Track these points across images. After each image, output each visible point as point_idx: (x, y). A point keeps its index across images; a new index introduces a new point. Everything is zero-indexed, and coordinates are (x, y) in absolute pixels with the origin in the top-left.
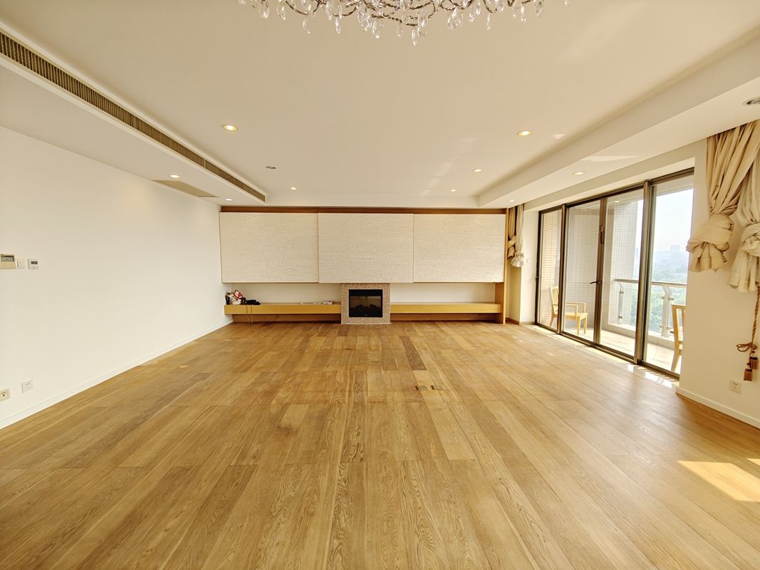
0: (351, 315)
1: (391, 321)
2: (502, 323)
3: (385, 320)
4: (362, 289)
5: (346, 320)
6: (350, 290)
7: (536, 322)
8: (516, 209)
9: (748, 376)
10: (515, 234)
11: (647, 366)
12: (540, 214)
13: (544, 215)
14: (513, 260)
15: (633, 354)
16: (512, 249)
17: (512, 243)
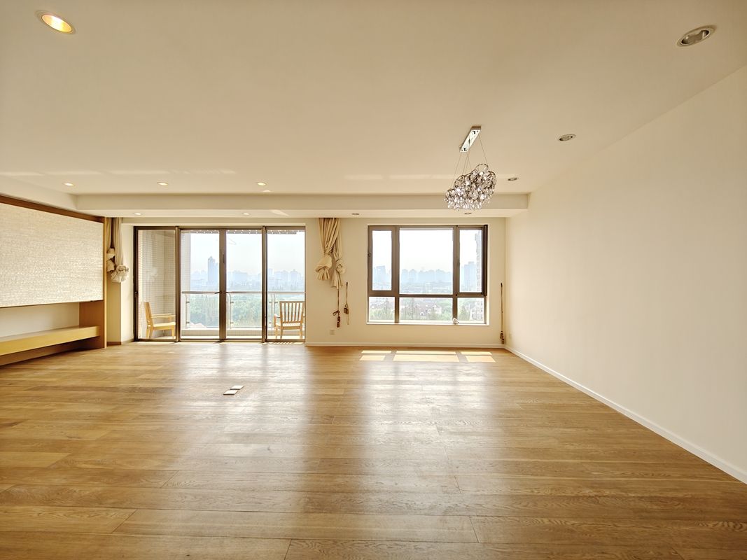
2: (103, 347)
7: (136, 339)
8: (113, 218)
9: (338, 326)
10: (112, 246)
11: (271, 341)
12: (136, 229)
13: (140, 232)
14: (114, 275)
15: (261, 337)
16: (111, 262)
17: (111, 256)
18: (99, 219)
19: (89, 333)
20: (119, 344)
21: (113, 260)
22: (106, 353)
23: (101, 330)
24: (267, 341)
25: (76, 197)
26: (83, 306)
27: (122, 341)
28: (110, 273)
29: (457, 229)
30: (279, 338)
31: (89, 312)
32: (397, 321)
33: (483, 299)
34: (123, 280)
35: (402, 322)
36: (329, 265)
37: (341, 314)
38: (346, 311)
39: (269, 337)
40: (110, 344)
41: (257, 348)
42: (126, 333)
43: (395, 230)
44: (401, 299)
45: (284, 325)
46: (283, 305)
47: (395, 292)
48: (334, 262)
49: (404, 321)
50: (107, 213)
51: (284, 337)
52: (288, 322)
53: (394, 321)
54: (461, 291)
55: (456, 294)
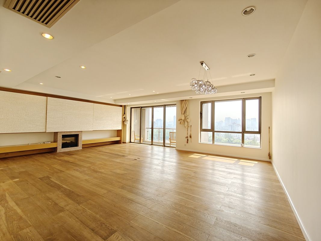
0: (62, 147)
1: (82, 148)
2: (121, 143)
3: (80, 147)
4: (69, 134)
5: (60, 150)
6: (62, 135)
7: (130, 142)
8: (125, 106)
9: (187, 143)
10: (125, 114)
11: (166, 146)
12: (131, 108)
13: (132, 109)
14: (125, 122)
15: (163, 145)
16: (124, 118)
17: (124, 116)
18: (121, 106)
19: (118, 139)
20: (125, 143)
21: (125, 118)
22: (122, 145)
23: (121, 138)
24: (165, 146)
25: (115, 100)
26: (118, 131)
27: (127, 142)
28: (124, 122)
29: (244, 100)
30: (169, 146)
31: (119, 133)
32: (213, 143)
33: (259, 135)
34: (127, 124)
35: (215, 143)
36: (183, 118)
37: (188, 138)
38: (190, 137)
39: (166, 145)
40: (123, 143)
41: (162, 149)
42: (128, 140)
43: (213, 103)
44: (215, 133)
45: (171, 141)
46: (171, 133)
47: (212, 130)
48: (185, 117)
49: (216, 143)
50: (123, 104)
51: (171, 146)
52: (173, 140)
53: (212, 143)
54: (246, 130)
55: (244, 132)
